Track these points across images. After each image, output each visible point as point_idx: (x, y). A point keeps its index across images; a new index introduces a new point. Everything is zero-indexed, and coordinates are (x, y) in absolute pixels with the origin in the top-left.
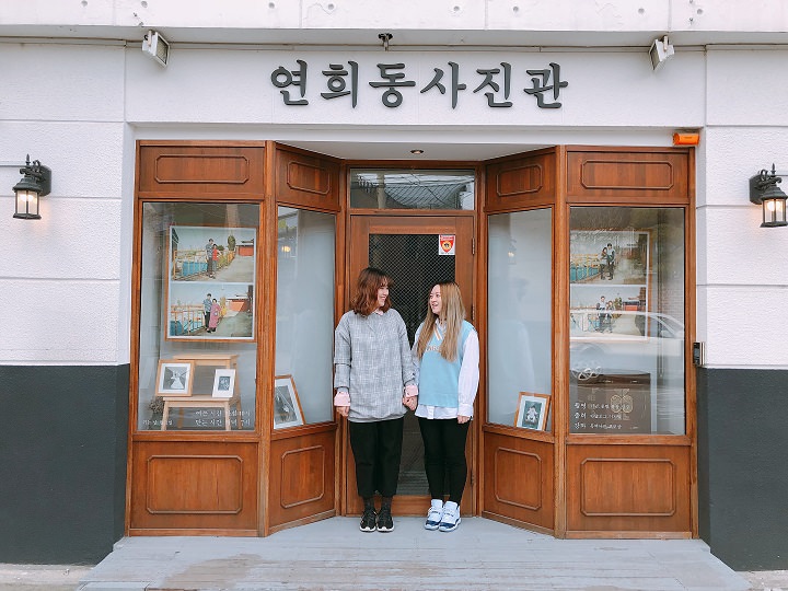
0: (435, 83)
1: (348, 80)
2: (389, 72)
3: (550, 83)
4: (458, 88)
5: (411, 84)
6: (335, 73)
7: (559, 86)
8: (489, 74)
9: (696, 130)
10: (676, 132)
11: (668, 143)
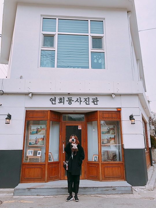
0: (77, 101)
1: (63, 100)
2: (69, 99)
3: (96, 100)
4: (81, 101)
5: (73, 101)
6: (61, 99)
7: (97, 101)
8: (86, 99)
9: (120, 108)
10: (117, 108)
11: (116, 110)
